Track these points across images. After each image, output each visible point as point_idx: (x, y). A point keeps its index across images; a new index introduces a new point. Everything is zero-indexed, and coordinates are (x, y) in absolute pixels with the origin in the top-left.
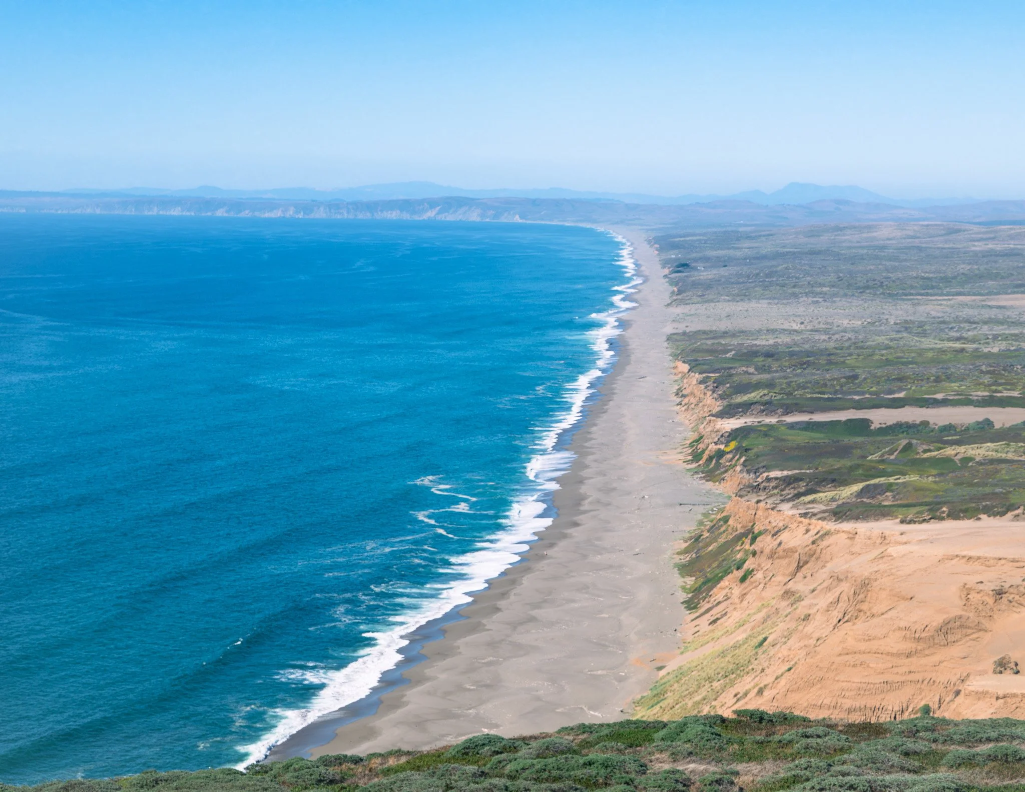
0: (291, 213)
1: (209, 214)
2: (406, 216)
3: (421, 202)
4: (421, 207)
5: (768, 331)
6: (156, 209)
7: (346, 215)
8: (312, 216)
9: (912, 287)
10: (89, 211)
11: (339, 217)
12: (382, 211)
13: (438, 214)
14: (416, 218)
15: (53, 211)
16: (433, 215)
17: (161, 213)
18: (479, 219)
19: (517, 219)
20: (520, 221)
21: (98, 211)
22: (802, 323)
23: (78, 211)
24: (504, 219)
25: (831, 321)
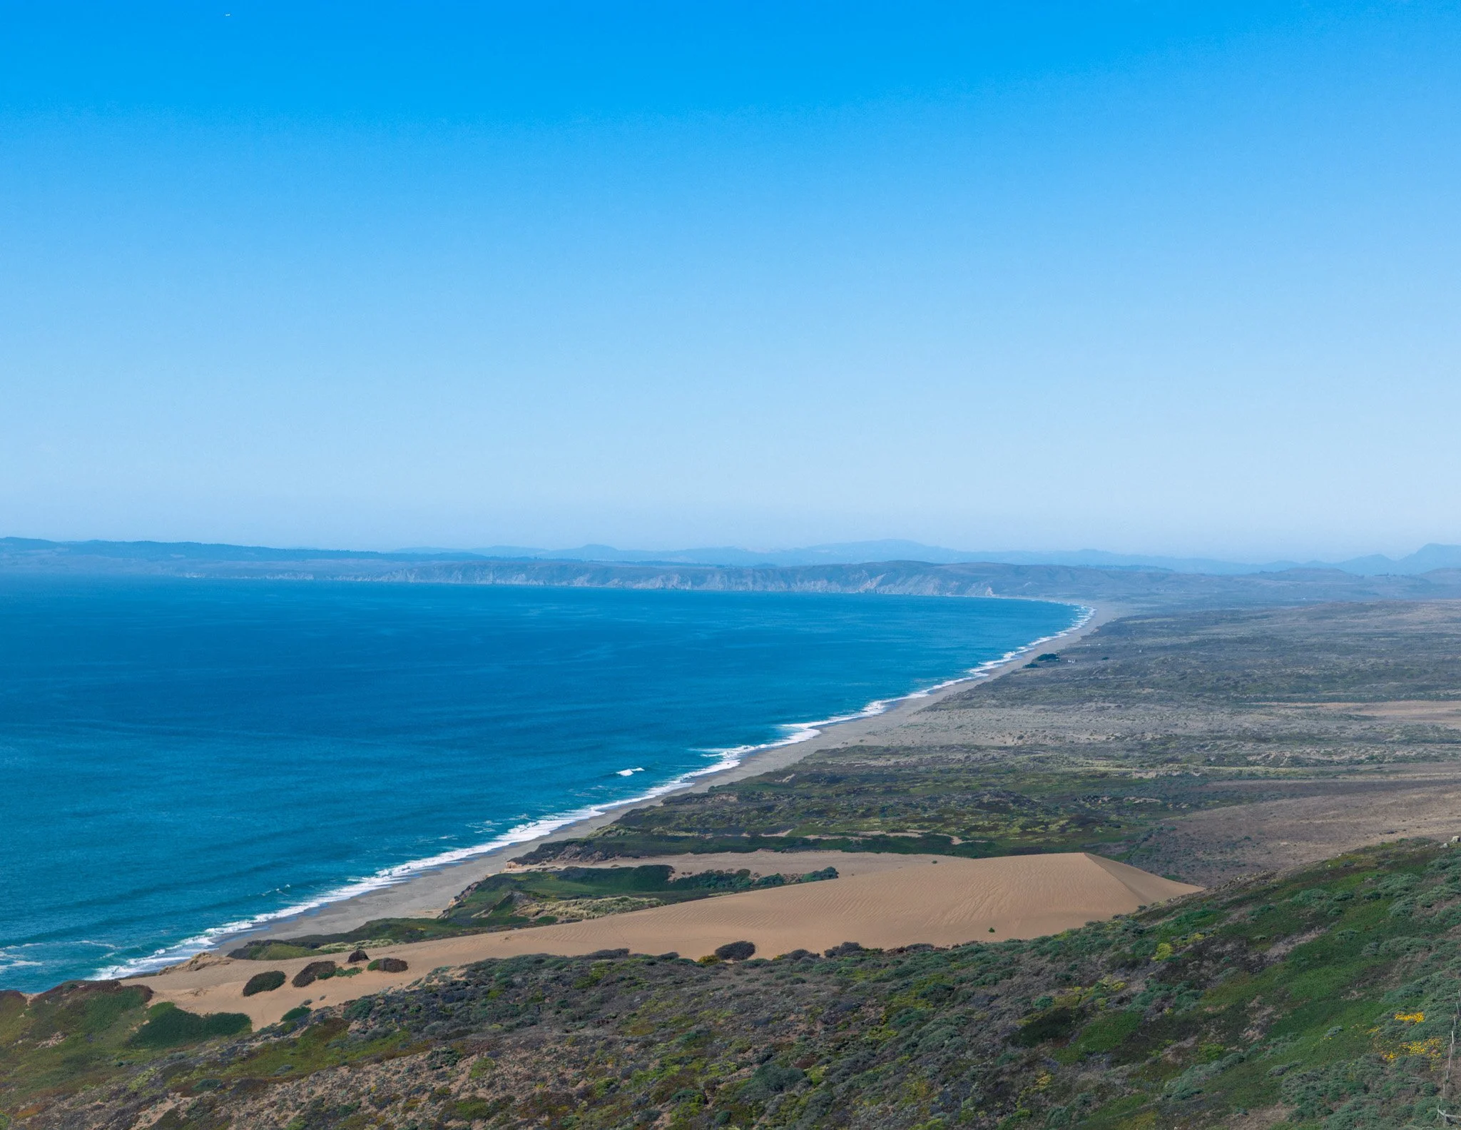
0: (675, 582)
1: (564, 583)
2: (835, 589)
3: (858, 568)
4: (857, 576)
5: (942, 747)
6: (491, 577)
7: (751, 586)
8: (703, 587)
9: (1278, 689)
10: (399, 578)
11: (741, 588)
12: (802, 581)
13: (880, 585)
14: (850, 591)
15: (352, 579)
16: (872, 588)
17: (498, 581)
18: (936, 593)
19: (989, 594)
20: (994, 596)
21: (412, 579)
22: (1021, 737)
23: (384, 579)
24: (972, 593)
25: (1062, 735)
